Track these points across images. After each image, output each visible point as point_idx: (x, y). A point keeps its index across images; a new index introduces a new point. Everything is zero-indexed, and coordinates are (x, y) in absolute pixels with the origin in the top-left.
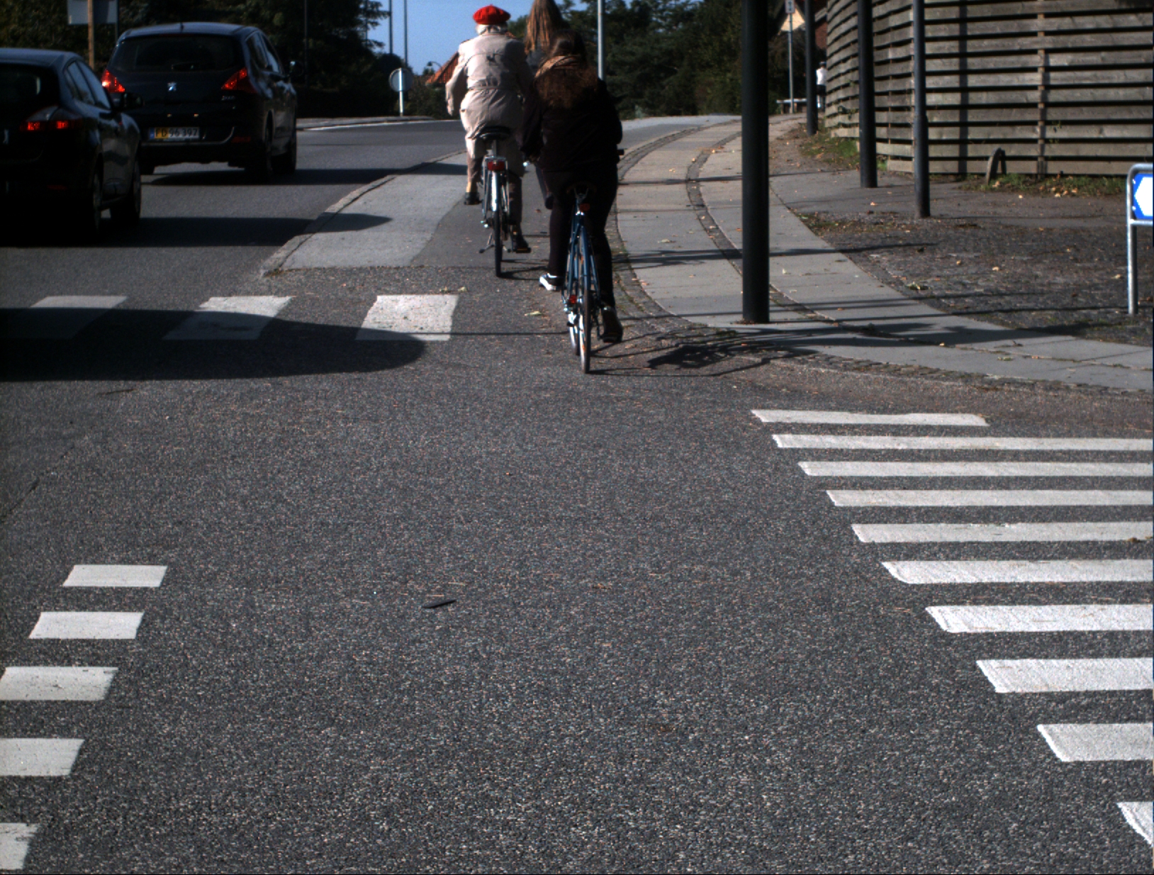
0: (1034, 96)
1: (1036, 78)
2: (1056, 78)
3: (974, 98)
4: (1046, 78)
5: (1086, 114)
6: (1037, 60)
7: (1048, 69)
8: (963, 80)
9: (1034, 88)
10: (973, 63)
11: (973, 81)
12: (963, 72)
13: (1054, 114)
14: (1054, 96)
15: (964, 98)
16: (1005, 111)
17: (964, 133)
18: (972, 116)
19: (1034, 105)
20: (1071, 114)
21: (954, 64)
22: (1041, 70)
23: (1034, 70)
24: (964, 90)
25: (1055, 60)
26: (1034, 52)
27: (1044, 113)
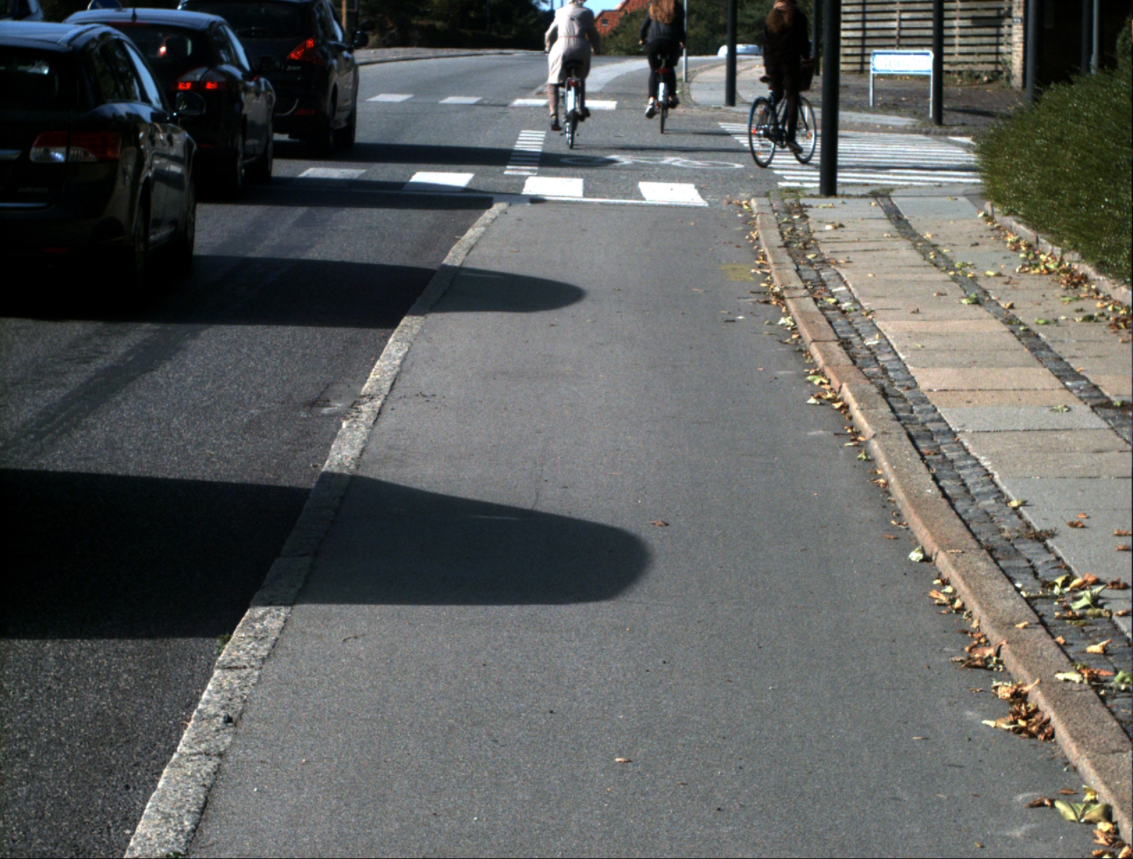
0: (895, 33)
1: (895, 24)
2: (904, 24)
3: (869, 33)
4: (900, 24)
5: (916, 41)
6: (896, 16)
7: (901, 20)
8: (864, 25)
9: (894, 29)
10: (869, 16)
11: (868, 25)
12: (864, 21)
13: (903, 42)
14: (904, 33)
15: (864, 34)
16: (882, 40)
17: (863, 50)
18: (868, 42)
19: (893, 37)
20: (909, 42)
21: (859, 17)
22: (898, 20)
23: (894, 20)
24: (864, 29)
25: (905, 16)
26: (894, 12)
27: (898, 41)
